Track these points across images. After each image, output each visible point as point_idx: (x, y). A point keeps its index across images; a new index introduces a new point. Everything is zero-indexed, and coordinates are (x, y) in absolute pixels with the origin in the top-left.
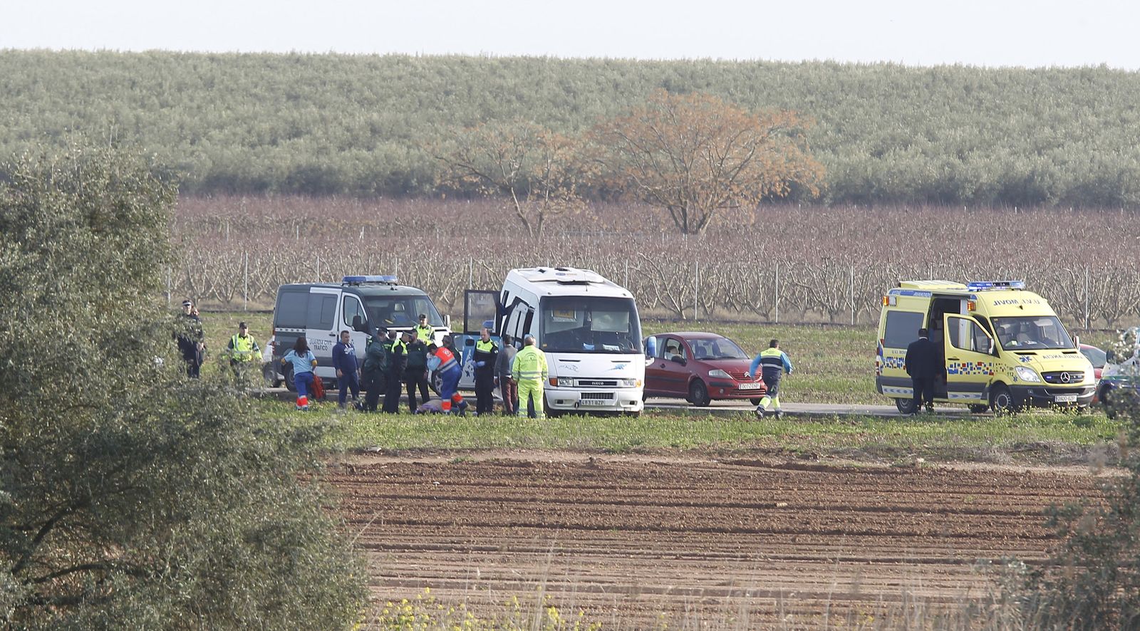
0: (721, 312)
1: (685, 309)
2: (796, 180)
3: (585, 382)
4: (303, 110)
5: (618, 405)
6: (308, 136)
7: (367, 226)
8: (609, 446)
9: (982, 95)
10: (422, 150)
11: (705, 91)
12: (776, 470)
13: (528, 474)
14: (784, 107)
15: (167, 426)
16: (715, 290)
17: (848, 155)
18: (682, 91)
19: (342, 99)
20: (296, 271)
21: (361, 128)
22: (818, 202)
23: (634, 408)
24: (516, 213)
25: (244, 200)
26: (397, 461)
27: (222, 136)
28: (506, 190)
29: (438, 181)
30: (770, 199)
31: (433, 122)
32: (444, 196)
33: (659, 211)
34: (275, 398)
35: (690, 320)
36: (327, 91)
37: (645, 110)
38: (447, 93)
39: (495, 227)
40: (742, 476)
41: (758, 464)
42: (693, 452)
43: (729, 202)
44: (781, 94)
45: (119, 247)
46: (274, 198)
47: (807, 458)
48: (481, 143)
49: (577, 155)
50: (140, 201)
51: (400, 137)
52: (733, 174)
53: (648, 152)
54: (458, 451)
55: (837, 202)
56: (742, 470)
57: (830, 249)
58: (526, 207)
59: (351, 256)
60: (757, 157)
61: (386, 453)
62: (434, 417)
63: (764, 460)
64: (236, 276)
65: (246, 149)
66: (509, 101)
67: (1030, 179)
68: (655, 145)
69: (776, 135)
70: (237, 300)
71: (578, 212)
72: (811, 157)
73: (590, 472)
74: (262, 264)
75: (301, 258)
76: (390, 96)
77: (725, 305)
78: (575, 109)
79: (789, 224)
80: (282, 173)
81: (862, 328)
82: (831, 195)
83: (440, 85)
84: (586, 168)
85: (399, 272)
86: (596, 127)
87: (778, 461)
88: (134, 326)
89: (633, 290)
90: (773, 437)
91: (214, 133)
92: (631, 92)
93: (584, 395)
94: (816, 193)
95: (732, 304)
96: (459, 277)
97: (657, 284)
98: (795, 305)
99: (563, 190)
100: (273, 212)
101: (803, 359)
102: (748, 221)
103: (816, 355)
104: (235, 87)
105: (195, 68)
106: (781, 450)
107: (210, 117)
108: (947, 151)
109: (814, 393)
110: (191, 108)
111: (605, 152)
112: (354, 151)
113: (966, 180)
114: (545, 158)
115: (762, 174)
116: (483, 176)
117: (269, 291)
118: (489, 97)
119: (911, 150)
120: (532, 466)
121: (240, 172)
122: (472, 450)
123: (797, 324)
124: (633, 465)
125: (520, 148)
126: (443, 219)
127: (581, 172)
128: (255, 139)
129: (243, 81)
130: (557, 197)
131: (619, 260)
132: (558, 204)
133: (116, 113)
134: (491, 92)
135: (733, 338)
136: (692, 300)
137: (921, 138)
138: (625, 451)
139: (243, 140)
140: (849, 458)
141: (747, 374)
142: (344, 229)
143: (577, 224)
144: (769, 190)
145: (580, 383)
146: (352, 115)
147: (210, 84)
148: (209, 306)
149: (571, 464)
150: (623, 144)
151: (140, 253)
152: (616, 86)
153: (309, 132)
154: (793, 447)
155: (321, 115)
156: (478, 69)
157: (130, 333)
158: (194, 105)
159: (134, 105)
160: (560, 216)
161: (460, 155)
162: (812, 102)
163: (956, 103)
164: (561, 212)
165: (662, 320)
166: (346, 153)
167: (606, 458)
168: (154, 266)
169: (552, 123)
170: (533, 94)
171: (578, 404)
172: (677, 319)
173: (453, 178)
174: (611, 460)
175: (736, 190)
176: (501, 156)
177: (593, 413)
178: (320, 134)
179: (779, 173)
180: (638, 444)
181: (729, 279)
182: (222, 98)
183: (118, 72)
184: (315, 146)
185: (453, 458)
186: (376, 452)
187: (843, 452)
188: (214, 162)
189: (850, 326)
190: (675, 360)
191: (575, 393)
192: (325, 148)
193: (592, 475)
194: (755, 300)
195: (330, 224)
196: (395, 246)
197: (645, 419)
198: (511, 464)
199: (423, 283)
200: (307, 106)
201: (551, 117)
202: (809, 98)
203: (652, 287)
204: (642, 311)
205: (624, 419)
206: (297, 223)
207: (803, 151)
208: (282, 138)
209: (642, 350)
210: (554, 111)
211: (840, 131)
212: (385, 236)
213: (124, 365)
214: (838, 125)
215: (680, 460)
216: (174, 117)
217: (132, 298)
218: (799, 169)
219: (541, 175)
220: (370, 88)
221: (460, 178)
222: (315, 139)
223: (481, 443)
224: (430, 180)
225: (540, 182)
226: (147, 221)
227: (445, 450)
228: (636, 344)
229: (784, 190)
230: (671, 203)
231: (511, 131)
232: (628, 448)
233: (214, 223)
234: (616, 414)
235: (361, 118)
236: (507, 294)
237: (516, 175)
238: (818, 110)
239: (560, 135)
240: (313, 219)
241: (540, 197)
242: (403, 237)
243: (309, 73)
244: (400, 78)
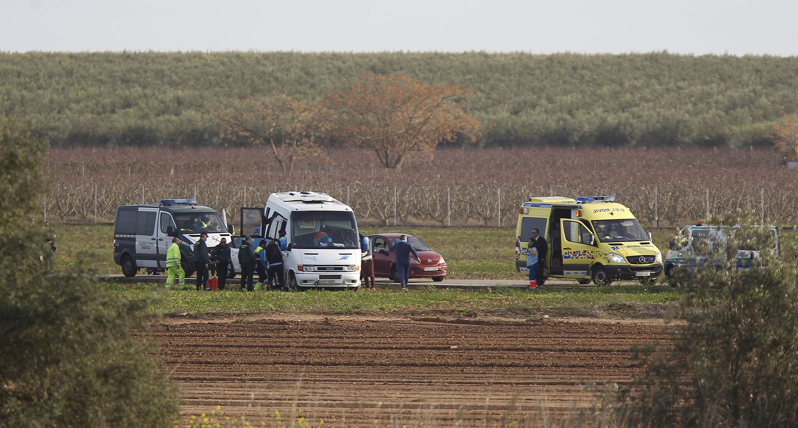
0: (412, 220)
1: (388, 218)
2: (461, 131)
3: (322, 268)
4: (132, 90)
5: (344, 283)
6: (136, 107)
7: (176, 167)
8: (338, 310)
9: (584, 72)
10: (211, 115)
11: (399, 73)
12: (449, 324)
13: (285, 329)
14: (452, 83)
15: (44, 300)
16: (407, 205)
17: (495, 114)
18: (383, 73)
19: (158, 82)
20: (128, 196)
21: (171, 101)
22: (475, 145)
23: (355, 285)
24: (274, 156)
25: (94, 150)
26: (197, 322)
27: (78, 108)
28: (267, 141)
29: (223, 135)
30: (443, 144)
31: (218, 96)
32: (226, 145)
33: (370, 153)
34: (116, 282)
35: (391, 225)
36: (148, 77)
37: (359, 86)
38: (228, 77)
39: (261, 165)
40: (427, 329)
41: (438, 320)
42: (394, 313)
43: (416, 147)
44: (449, 74)
45: (11, 182)
46: (113, 148)
47: (470, 316)
48: (250, 109)
49: (315, 117)
50: (23, 152)
51: (197, 106)
52: (418, 127)
53: (362, 114)
54: (238, 315)
55: (488, 146)
56: (427, 324)
57: (484, 177)
58: (281, 152)
59: (165, 186)
60: (435, 116)
61: (190, 316)
62: (222, 292)
63: (441, 318)
64: (89, 200)
65: (95, 116)
66: (269, 82)
67: (617, 128)
68: (366, 110)
69: (447, 101)
70: (90, 216)
71: (316, 154)
72: (470, 116)
73: (325, 327)
74: (106, 192)
75: (132, 188)
76: (189, 80)
77: (414, 215)
78: (313, 86)
79: (456, 160)
80: (119, 132)
81: (506, 229)
82: (484, 141)
83: (223, 72)
84: (320, 125)
85: (197, 196)
86: (326, 98)
87: (450, 318)
88: (21, 235)
89: (353, 205)
90: (448, 303)
91: (73, 106)
92: (349, 75)
93: (321, 277)
94: (474, 139)
95: (419, 215)
96: (237, 199)
97: (369, 202)
98: (461, 215)
99: (305, 140)
100: (113, 157)
101: (467, 250)
102: (429, 159)
103: (475, 247)
104: (87, 75)
105: (60, 62)
106: (453, 311)
107: (71, 95)
108: (561, 111)
109: (475, 273)
110: (58, 90)
111: (333, 114)
112: (167, 116)
113: (574, 130)
114: (293, 119)
115: (438, 128)
116: (252, 132)
117: (111, 210)
118: (255, 77)
119: (538, 109)
120: (287, 324)
121: (91, 131)
122: (248, 314)
123: (463, 227)
124: (354, 322)
125: (276, 112)
126: (226, 160)
127: (318, 128)
128: (100, 109)
129: (92, 71)
130: (301, 145)
131: (343, 186)
132: (302, 150)
133: (8, 93)
134: (257, 76)
135: (420, 237)
136: (392, 212)
137: (544, 102)
138: (349, 313)
139: (93, 110)
140: (498, 316)
141: (430, 261)
142: (160, 168)
143: (316, 163)
144: (443, 138)
145: (318, 269)
146: (165, 92)
147: (70, 73)
148: (71, 221)
149: (314, 322)
150: (345, 109)
151: (24, 186)
152: (340, 70)
153: (136, 104)
154: (461, 309)
155: (144, 93)
156: (247, 60)
157: (19, 239)
158: (60, 87)
159: (20, 88)
160: (304, 157)
161: (236, 118)
162: (470, 79)
163: (567, 78)
164: (305, 155)
165: (373, 226)
166: (161, 118)
167: (336, 318)
168: (34, 195)
169: (297, 96)
170: (284, 76)
171: (317, 282)
172: (383, 225)
173: (232, 134)
174: (340, 319)
175: (421, 139)
176: (264, 118)
177: (326, 289)
178: (143, 105)
179: (449, 127)
180: (358, 308)
181: (417, 197)
182: (79, 83)
183: (9, 66)
184: (141, 113)
185: (235, 320)
186: (183, 316)
187: (494, 312)
188: (73, 125)
189: (497, 228)
190: (381, 252)
191: (316, 276)
192: (147, 115)
193: (327, 330)
194: (434, 211)
195: (151, 165)
196: (194, 179)
197: (362, 292)
198: (273, 322)
199: (213, 203)
200: (134, 87)
201: (297, 92)
202: (468, 77)
203: (366, 204)
204: (359, 220)
205: (348, 292)
206: (129, 165)
207: (465, 112)
208: (119, 108)
209: (359, 246)
210: (300, 88)
211: (489, 98)
212: (188, 172)
213: (15, 260)
214: (488, 94)
215: (385, 319)
216: (46, 96)
217: (19, 216)
218: (462, 124)
219: (290, 130)
220: (177, 74)
221: (237, 133)
222: (140, 109)
223: (253, 309)
224: (217, 135)
225: (290, 135)
226: (29, 165)
227: (230, 314)
228: (356, 243)
229: (452, 138)
230: (378, 148)
231: (270, 102)
232: (351, 311)
233: (74, 165)
234: (343, 289)
235: (171, 94)
236: (269, 209)
237: (274, 130)
238: (475, 84)
239: (303, 104)
240: (140, 162)
241: (290, 145)
242: (199, 173)
243: (135, 65)
244: (196, 67)
